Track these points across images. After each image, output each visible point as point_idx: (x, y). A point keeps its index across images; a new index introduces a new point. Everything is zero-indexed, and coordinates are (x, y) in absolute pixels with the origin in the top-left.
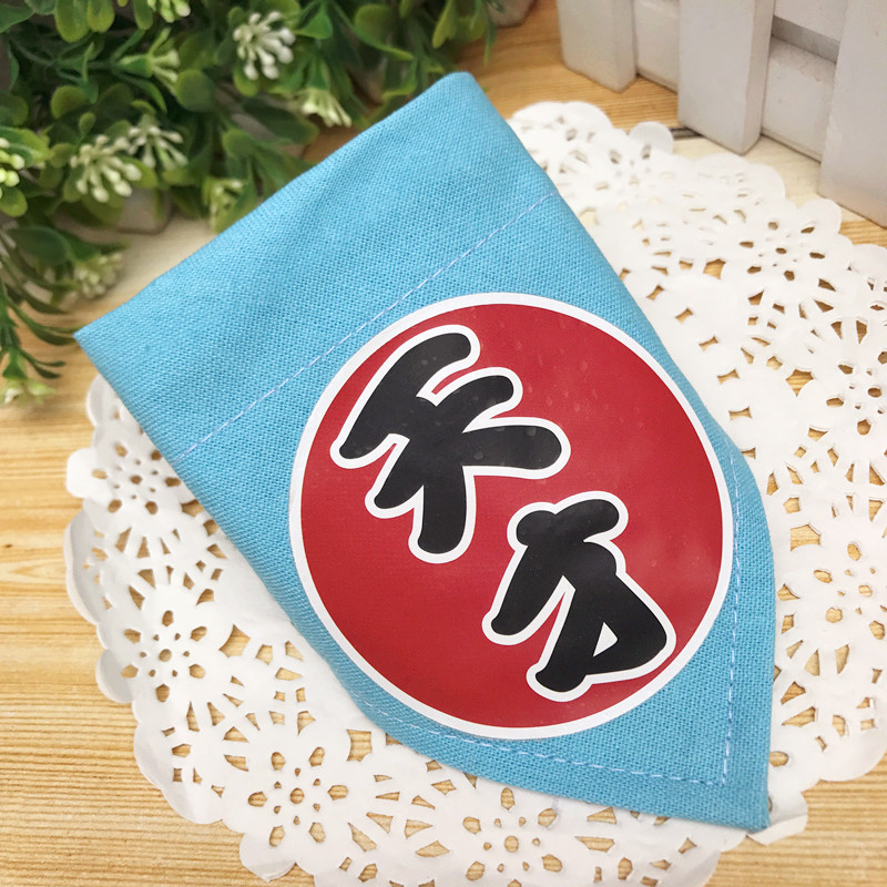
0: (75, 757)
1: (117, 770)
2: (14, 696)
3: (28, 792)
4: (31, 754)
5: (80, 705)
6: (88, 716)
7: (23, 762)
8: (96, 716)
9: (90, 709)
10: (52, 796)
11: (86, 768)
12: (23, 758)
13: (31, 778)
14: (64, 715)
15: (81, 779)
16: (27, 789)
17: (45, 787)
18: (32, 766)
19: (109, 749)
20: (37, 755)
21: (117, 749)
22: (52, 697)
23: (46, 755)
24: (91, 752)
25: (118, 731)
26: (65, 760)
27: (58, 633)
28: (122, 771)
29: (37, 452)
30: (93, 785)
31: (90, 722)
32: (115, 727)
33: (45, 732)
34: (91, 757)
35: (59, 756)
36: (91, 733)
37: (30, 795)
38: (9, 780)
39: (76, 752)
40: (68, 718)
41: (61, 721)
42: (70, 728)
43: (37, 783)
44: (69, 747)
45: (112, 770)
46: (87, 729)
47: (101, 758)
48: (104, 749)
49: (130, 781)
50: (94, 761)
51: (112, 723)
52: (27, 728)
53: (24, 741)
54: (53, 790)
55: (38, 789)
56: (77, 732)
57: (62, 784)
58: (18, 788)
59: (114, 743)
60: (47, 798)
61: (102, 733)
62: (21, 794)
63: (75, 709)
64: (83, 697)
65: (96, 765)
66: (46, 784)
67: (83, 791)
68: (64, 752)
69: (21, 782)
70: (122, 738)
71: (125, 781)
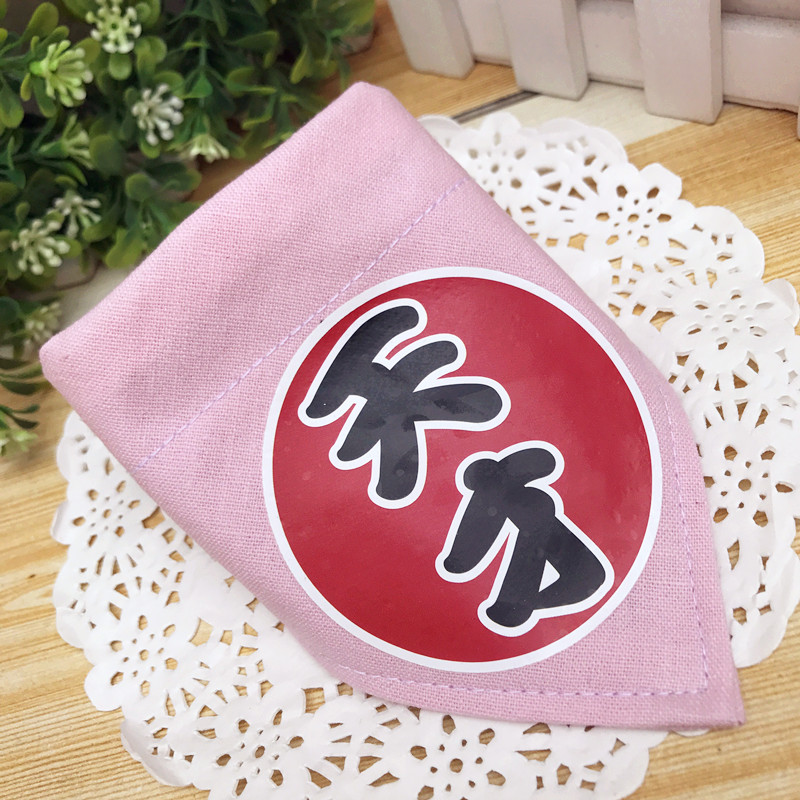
2: (66, 700)
3: (97, 779)
4: (92, 745)
7: (87, 754)
10: (120, 775)
12: (86, 751)
13: (97, 765)
16: (95, 776)
17: (112, 770)
18: (96, 755)
20: (97, 745)
23: (106, 743)
29: (39, 492)
33: (101, 723)
37: (99, 781)
38: (77, 773)
43: (104, 769)
52: (83, 724)
53: (84, 736)
54: (119, 770)
55: (106, 774)
58: (87, 778)
60: (115, 779)
62: (91, 782)
66: (111, 767)
69: (89, 772)
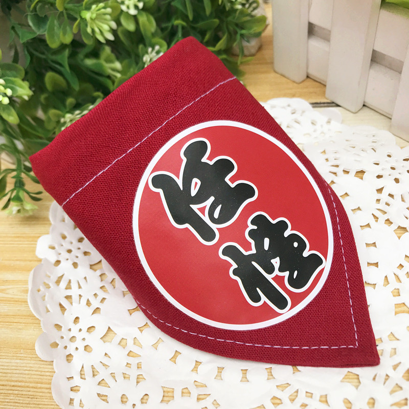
0: (19, 387)
1: (41, 394)
5: (24, 360)
6: (28, 365)
8: (31, 365)
9: (29, 361)
10: (5, 407)
11: (24, 393)
14: (15, 365)
15: (21, 398)
19: (37, 383)
21: (42, 383)
22: (9, 355)
23: (3, 385)
24: (27, 384)
25: (43, 373)
26: (13, 388)
27: (16, 323)
28: (43, 395)
30: (28, 402)
31: (28, 369)
32: (41, 371)
33: (4, 373)
34: (28, 387)
35: (10, 386)
36: (28, 374)
39: (20, 384)
40: (17, 366)
41: (13, 368)
42: (18, 371)
44: (16, 381)
45: (37, 394)
46: (27, 372)
47: (32, 387)
48: (35, 383)
49: (47, 400)
50: (28, 389)
51: (40, 370)
56: (21, 374)
57: (11, 401)
59: (40, 380)
61: (34, 375)
63: (21, 361)
64: (26, 356)
65: (29, 391)
66: (2, 400)
67: (22, 405)
68: (13, 384)
70: (45, 377)
71: (44, 400)
